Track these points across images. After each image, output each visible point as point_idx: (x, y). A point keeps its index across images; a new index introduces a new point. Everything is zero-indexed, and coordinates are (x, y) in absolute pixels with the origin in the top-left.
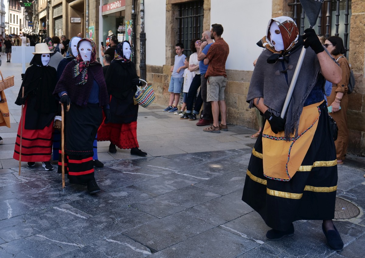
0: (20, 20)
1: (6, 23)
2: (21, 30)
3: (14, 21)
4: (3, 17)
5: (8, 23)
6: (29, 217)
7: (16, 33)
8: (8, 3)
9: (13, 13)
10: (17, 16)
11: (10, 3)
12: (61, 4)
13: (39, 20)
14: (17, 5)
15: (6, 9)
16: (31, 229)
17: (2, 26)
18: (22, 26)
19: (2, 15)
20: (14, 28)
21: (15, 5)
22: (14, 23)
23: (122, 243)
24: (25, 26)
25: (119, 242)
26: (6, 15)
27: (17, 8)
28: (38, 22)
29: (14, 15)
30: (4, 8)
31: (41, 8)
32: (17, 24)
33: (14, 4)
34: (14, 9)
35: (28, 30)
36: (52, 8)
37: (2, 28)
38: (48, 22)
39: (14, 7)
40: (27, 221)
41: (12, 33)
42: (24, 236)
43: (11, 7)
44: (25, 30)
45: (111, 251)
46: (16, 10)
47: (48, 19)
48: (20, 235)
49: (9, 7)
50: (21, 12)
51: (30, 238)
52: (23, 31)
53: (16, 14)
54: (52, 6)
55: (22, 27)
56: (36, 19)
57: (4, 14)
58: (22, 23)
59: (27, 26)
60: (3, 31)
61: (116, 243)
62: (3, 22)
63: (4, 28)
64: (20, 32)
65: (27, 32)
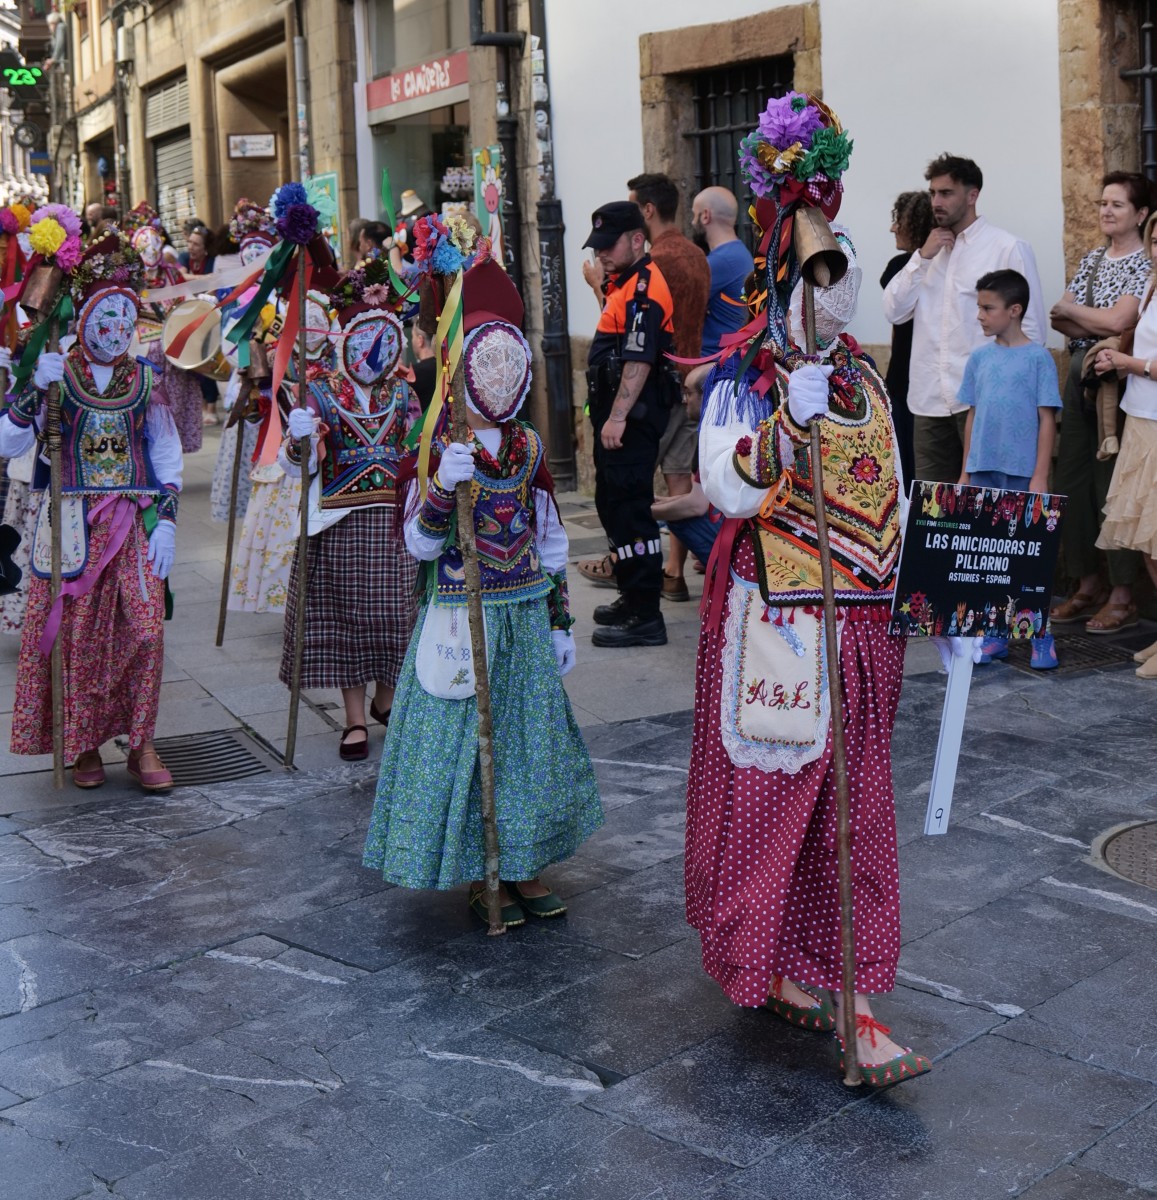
12: (178, 75)
13: (81, 147)
23: (491, 1062)
24: (9, 170)
25: (477, 1060)
28: (78, 154)
31: (88, 93)
36: (137, 92)
38: (125, 156)
44: (10, 189)
45: (449, 1093)
47: (125, 142)
54: (142, 83)
56: (66, 141)
59: (21, 173)
61: (464, 1064)
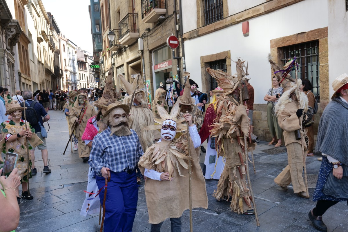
0: (87, 77)
1: (77, 80)
2: (88, 85)
3: (83, 78)
4: (75, 76)
5: (79, 80)
6: (140, 203)
7: (84, 87)
8: (77, 65)
9: (81, 72)
10: (85, 74)
11: (78, 65)
12: (123, 65)
13: (106, 77)
14: (84, 67)
15: (77, 71)
16: (144, 209)
17: (75, 83)
18: (89, 81)
19: (74, 75)
20: (83, 83)
21: (83, 66)
22: (83, 80)
23: (200, 211)
24: (91, 81)
25: (198, 211)
26: (77, 74)
27: (84, 69)
28: (105, 78)
29: (82, 74)
30: (75, 70)
31: (107, 69)
32: (85, 80)
33: (81, 66)
34: (82, 70)
35: (94, 84)
36: (115, 68)
37: (75, 84)
38: (114, 78)
39: (82, 68)
40: (140, 205)
41: (82, 87)
42: (142, 213)
43: (79, 68)
44: (91, 84)
45: (195, 215)
46: (84, 70)
47: (114, 76)
48: (139, 213)
49: (78, 69)
50: (87, 71)
51: (145, 214)
52: (90, 85)
53: (84, 73)
54: (116, 67)
55: (89, 83)
56: (103, 76)
57: (76, 74)
58: (89, 80)
59: (94, 82)
60: (76, 86)
61: (196, 211)
62: (75, 79)
63: (77, 84)
64: (88, 86)
65: (93, 85)
